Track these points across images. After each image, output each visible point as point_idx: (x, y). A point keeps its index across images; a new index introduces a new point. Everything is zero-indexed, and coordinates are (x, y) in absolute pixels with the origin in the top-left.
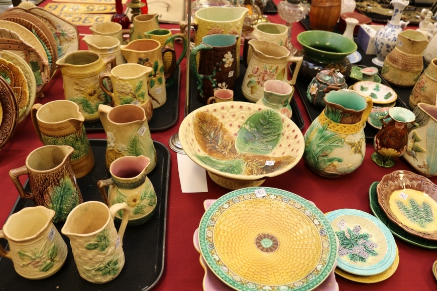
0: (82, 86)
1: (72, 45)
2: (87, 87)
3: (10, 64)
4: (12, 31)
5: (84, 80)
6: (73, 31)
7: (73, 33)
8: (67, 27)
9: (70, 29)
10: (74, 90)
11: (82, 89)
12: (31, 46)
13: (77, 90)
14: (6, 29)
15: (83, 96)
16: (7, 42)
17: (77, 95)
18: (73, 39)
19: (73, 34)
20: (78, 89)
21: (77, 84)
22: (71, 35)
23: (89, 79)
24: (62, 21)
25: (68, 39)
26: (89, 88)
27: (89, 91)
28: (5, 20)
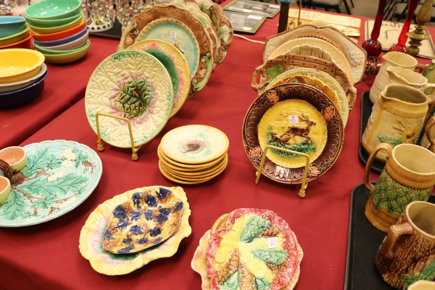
0: (405, 126)
1: (356, 71)
2: (409, 127)
3: (326, 87)
4: (326, 51)
5: (410, 120)
6: (362, 57)
7: (361, 58)
8: (356, 52)
9: (359, 54)
10: (392, 128)
11: (403, 129)
12: (342, 70)
13: (396, 129)
14: (320, 49)
15: (400, 136)
16: (315, 61)
17: (393, 134)
18: (360, 64)
19: (361, 60)
20: (399, 128)
21: (400, 123)
22: (358, 61)
23: (414, 120)
24: (352, 44)
25: (354, 64)
26: (410, 130)
27: (409, 133)
28: (307, 37)
